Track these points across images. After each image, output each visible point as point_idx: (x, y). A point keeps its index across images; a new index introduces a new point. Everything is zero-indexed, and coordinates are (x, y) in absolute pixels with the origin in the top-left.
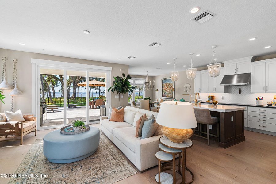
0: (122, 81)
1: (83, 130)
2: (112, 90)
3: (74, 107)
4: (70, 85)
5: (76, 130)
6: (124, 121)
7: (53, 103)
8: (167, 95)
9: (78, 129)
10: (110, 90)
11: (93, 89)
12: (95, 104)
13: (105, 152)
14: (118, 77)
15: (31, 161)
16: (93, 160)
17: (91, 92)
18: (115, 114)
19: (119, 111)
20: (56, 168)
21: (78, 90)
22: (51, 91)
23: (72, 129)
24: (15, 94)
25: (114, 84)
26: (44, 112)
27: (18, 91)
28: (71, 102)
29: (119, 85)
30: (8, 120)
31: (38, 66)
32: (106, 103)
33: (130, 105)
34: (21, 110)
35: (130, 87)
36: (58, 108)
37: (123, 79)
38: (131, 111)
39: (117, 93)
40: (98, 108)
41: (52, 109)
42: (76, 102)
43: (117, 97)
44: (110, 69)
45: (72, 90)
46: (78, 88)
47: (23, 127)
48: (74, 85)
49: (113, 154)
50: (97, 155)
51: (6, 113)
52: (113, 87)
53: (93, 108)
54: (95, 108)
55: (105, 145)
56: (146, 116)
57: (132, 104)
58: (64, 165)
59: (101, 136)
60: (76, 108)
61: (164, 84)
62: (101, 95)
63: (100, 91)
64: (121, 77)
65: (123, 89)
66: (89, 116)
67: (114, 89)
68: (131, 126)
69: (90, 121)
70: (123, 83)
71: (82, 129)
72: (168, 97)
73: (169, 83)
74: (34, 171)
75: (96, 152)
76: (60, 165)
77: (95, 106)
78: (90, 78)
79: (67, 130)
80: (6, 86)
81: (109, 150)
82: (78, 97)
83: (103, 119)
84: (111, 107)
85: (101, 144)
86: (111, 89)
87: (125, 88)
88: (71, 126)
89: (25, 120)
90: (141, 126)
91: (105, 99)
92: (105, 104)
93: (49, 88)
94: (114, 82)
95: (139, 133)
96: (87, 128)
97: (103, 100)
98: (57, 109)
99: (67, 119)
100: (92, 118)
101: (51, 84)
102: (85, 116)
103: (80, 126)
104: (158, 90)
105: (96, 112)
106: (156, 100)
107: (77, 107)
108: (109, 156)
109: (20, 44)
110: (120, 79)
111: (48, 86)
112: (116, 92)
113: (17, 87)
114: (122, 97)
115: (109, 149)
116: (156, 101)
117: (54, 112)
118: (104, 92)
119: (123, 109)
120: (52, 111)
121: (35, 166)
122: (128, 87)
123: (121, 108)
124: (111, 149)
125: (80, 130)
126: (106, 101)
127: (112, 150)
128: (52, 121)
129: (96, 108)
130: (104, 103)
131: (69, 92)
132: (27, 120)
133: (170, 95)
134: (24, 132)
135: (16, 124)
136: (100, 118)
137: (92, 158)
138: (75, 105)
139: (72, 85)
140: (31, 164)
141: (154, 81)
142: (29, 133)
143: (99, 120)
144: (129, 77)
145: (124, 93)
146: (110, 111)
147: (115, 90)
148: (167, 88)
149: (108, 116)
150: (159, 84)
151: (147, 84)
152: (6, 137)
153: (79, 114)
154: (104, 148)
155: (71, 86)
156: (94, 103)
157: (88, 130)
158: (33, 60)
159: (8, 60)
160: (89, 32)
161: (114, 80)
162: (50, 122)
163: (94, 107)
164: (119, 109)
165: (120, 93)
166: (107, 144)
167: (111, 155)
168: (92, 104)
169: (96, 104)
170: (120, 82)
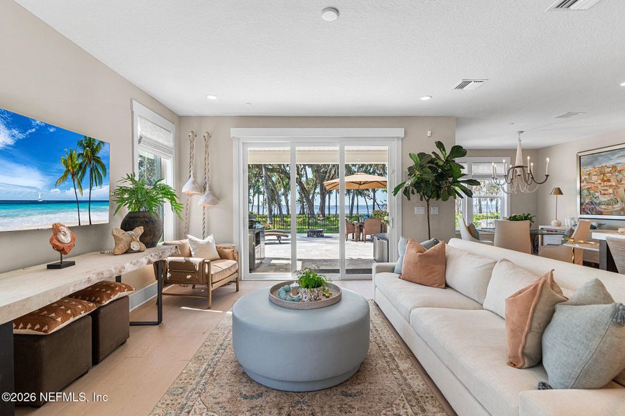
0: (437, 164)
1: (324, 299)
2: (406, 192)
3: (319, 235)
4: (315, 189)
5: (304, 296)
6: (447, 286)
7: (283, 225)
8: (603, 206)
9: (308, 297)
10: (400, 192)
11: (359, 197)
12: (361, 231)
13: (385, 381)
14: (422, 155)
15: (212, 356)
16: (348, 400)
17: (355, 204)
18: (417, 259)
19: (428, 251)
20: (252, 397)
21: (329, 199)
22: (283, 203)
23: (296, 291)
24: (205, 201)
25: (410, 175)
26: (258, 242)
27: (211, 198)
28: (316, 224)
29: (425, 176)
30: (193, 253)
31: (243, 143)
32: (388, 228)
33: (459, 236)
34: (214, 236)
35: (463, 182)
36: (287, 236)
37: (440, 159)
38: (471, 254)
39: (421, 199)
40: (368, 240)
41: (279, 237)
42: (325, 225)
43: (420, 211)
44: (400, 132)
45: (317, 201)
46: (329, 196)
47: (212, 272)
48: (321, 190)
49: (414, 398)
50: (358, 387)
51: (190, 239)
52: (409, 183)
53: (358, 240)
54: (363, 241)
55: (387, 355)
56: (552, 281)
57: (464, 232)
58: (272, 395)
59: (375, 319)
60: (323, 236)
61: (590, 168)
62: (377, 208)
63: (375, 201)
64: (433, 153)
65: (439, 187)
66: (346, 258)
67: (411, 188)
68: (475, 309)
69: (348, 271)
70: (440, 171)
71: (321, 297)
72: (611, 214)
73: (611, 163)
74: (208, 388)
75: (358, 371)
76: (263, 388)
77: (361, 234)
78: (347, 166)
79: (283, 294)
80: (193, 188)
81: (398, 376)
82: (329, 214)
83: (380, 270)
84: (401, 239)
85: (373, 348)
86: (404, 188)
87: (444, 185)
88: (294, 285)
89: (219, 257)
90: (535, 324)
91: (386, 218)
92: (385, 231)
93: (279, 196)
94: (410, 169)
95: (527, 351)
96: (335, 295)
97: (382, 221)
98: (285, 238)
99: (300, 260)
100: (354, 265)
101: (282, 189)
102: (337, 257)
103: (313, 287)
104: (559, 192)
105: (363, 251)
106: (553, 222)
107: (325, 235)
108: (397, 402)
109: (209, 97)
110: (429, 159)
111: (278, 193)
112: (415, 197)
113: (211, 190)
114: (434, 211)
115: (401, 372)
116: (553, 225)
117: (281, 243)
118: (384, 202)
119: (443, 246)
120: (278, 242)
121: (215, 374)
122: (456, 182)
123: (436, 242)
124: (405, 374)
125: (315, 299)
126: (387, 222)
127: (409, 381)
128: (273, 262)
129: (365, 240)
130: (383, 229)
131: (313, 205)
132: (223, 256)
133: (617, 207)
134: (214, 281)
135: (200, 263)
136: (374, 266)
137: (346, 395)
138: (321, 232)
139: (318, 190)
140: (209, 365)
141: (548, 159)
142: (225, 285)
143: (370, 271)
144: (459, 151)
145: (440, 199)
146: (403, 252)
147: (415, 191)
148: (603, 180)
149: (396, 264)
150: (565, 172)
151: (518, 173)
152: (193, 288)
153: (326, 250)
154: (381, 363)
155: (316, 191)
156: (361, 227)
157: (338, 300)
158: (235, 132)
159: (197, 137)
160: (336, 10)
161: (412, 163)
162: (269, 265)
163: (361, 238)
164: (428, 246)
165: (428, 201)
166: (392, 352)
167: (409, 402)
168: (356, 230)
169: (364, 230)
170: (430, 167)
